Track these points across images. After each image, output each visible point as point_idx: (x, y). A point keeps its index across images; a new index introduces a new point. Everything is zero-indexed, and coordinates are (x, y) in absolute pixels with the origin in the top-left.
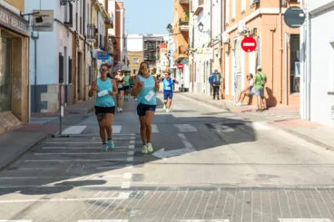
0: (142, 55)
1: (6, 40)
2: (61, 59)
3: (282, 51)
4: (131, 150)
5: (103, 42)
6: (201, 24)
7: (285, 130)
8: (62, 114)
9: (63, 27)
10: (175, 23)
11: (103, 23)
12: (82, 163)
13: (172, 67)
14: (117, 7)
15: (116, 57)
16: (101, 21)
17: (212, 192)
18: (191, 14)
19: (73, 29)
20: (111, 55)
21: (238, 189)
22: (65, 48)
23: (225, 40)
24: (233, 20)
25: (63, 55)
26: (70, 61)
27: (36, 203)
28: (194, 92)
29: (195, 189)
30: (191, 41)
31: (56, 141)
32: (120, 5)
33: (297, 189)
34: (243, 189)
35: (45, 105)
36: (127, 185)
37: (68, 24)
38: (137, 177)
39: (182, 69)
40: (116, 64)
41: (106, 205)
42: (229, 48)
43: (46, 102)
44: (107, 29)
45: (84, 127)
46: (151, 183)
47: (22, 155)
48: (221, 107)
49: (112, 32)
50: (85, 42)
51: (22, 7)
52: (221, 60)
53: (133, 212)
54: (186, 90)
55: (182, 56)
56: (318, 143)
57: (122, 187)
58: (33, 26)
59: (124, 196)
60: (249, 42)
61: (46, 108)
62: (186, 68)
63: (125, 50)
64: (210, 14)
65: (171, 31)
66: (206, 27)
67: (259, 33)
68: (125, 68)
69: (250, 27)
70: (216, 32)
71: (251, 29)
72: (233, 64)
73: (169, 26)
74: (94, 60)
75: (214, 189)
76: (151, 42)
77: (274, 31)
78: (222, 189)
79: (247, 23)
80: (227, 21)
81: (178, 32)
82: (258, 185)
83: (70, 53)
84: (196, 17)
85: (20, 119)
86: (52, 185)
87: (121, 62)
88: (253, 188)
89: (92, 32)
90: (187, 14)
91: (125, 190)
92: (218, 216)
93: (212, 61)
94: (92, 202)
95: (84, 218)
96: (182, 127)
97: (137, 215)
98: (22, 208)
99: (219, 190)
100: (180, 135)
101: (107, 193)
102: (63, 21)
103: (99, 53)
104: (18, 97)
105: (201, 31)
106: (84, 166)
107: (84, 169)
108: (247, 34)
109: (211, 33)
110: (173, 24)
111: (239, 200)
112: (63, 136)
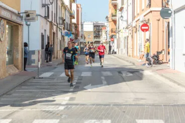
0: (93, 33)
1: (10, 27)
2: (43, 36)
3: (163, 31)
5: (68, 27)
6: (122, 16)
7: (160, 74)
8: (39, 66)
9: (44, 20)
11: (69, 16)
12: (45, 92)
14: (77, 7)
15: (77, 35)
17: (107, 106)
18: (118, 11)
19: (50, 20)
20: (73, 34)
21: (120, 105)
22: (45, 30)
23: (134, 25)
24: (138, 14)
25: (44, 34)
26: (48, 37)
27: (16, 111)
28: (119, 54)
29: (99, 105)
30: (118, 25)
31: (34, 81)
32: (79, 6)
33: (153, 105)
34: (124, 105)
36: (64, 103)
37: (47, 17)
38: (71, 99)
39: (113, 41)
40: (76, 38)
41: (51, 112)
42: (136, 29)
43: (34, 60)
44: (71, 19)
45: (52, 73)
47: (15, 87)
48: (130, 62)
49: (74, 21)
50: (57, 27)
51: (19, 9)
52: (132, 36)
53: (64, 116)
54: (115, 53)
55: (113, 34)
56: (175, 82)
57: (62, 103)
58: (25, 20)
59: (62, 108)
60: (145, 27)
61: (34, 63)
62: (115, 41)
63: (82, 31)
64: (127, 10)
65: (108, 20)
66: (125, 18)
67: (151, 22)
68: (82, 40)
70: (130, 21)
71: (147, 19)
72: (138, 39)
73: (107, 17)
74: (63, 37)
75: (109, 105)
76: (98, 26)
77: (159, 20)
78: (113, 105)
79: (144, 16)
80: (136, 15)
81: (110, 20)
82: (133, 103)
83: (48, 33)
84: (120, 12)
85: (18, 69)
86: (26, 102)
87: (80, 38)
88: (130, 105)
89: (61, 22)
90: (116, 10)
91: (63, 105)
92: (106, 118)
93: (128, 37)
94: (44, 111)
95: (38, 119)
96: (105, 73)
97: (65, 117)
98: (8, 114)
99: (111, 106)
101: (53, 106)
102: (44, 16)
103: (66, 32)
104: (17, 57)
105: (122, 20)
106: (46, 93)
107: (46, 95)
108: (145, 22)
109: (127, 21)
110: (109, 16)
111: (120, 110)
112: (40, 78)
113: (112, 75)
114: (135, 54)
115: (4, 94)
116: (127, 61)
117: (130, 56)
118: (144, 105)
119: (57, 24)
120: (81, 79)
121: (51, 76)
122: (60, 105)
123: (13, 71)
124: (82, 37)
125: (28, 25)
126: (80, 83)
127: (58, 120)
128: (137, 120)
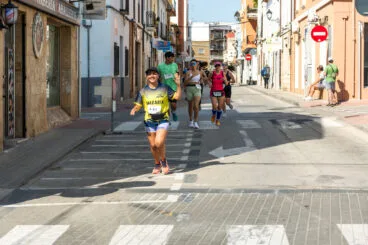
0: (208, 45)
1: (53, 29)
2: (117, 49)
3: (355, 41)
4: (187, 148)
5: (164, 33)
6: (269, 12)
7: (356, 126)
8: (114, 109)
9: (118, 15)
10: (242, 10)
11: (164, 11)
12: (131, 163)
13: (239, 58)
15: (179, 47)
16: (163, 8)
17: (268, 195)
18: (259, 1)
19: (130, 17)
20: (173, 45)
21: (297, 191)
22: (121, 37)
23: (294, 30)
24: (303, 8)
25: (118, 45)
26: (127, 51)
27: (77, 206)
29: (251, 191)
30: (259, 30)
31: (105, 139)
33: (361, 191)
34: (302, 191)
35: (99, 99)
36: (177, 187)
37: (124, 12)
38: (186, 180)
39: (249, 60)
40: (178, 54)
41: (152, 208)
42: (299, 37)
43: (100, 96)
44: (168, 16)
45: (139, 123)
46: (205, 185)
48: (289, 101)
49: (174, 20)
50: (144, 31)
52: (290, 50)
53: (180, 217)
54: (255, 83)
55: (250, 46)
57: (173, 189)
58: (83, 14)
59: (173, 198)
60: (320, 32)
61: (100, 102)
62: (255, 59)
63: (189, 40)
64: (280, 0)
66: (275, 15)
67: (331, 22)
68: (188, 59)
69: (322, 15)
70: (286, 20)
71: (322, 17)
72: (303, 56)
73: (237, 14)
74: (154, 51)
75: (271, 191)
76: (217, 31)
77: (347, 19)
78: (281, 191)
79: (317, 11)
80: (297, 9)
81: (246, 20)
82: (319, 186)
83: (126, 43)
84: (265, 4)
85: (69, 115)
86: (95, 186)
87: (185, 53)
88: (314, 191)
89: (150, 21)
91: (174, 192)
92: (273, 221)
94: (137, 206)
95: (126, 223)
96: (245, 123)
97: (184, 220)
98: (60, 212)
99: (276, 193)
100: (241, 132)
101: (154, 195)
102: (118, 8)
103: (159, 42)
104: (68, 91)
105: (269, 19)
106: (133, 166)
107: (133, 170)
108: (318, 23)
109: (280, 21)
110: (241, 12)
111: (296, 204)
112: (116, 133)
113: (259, 127)
114: (297, 86)
115: (46, 168)
116: (282, 99)
117: (285, 89)
118: (345, 191)
119: (144, 25)
120: (200, 136)
121: (137, 129)
122: (168, 191)
123: (60, 118)
124: (188, 51)
125: (88, 27)
126: (199, 144)
127: (171, 227)
128: (339, 225)
